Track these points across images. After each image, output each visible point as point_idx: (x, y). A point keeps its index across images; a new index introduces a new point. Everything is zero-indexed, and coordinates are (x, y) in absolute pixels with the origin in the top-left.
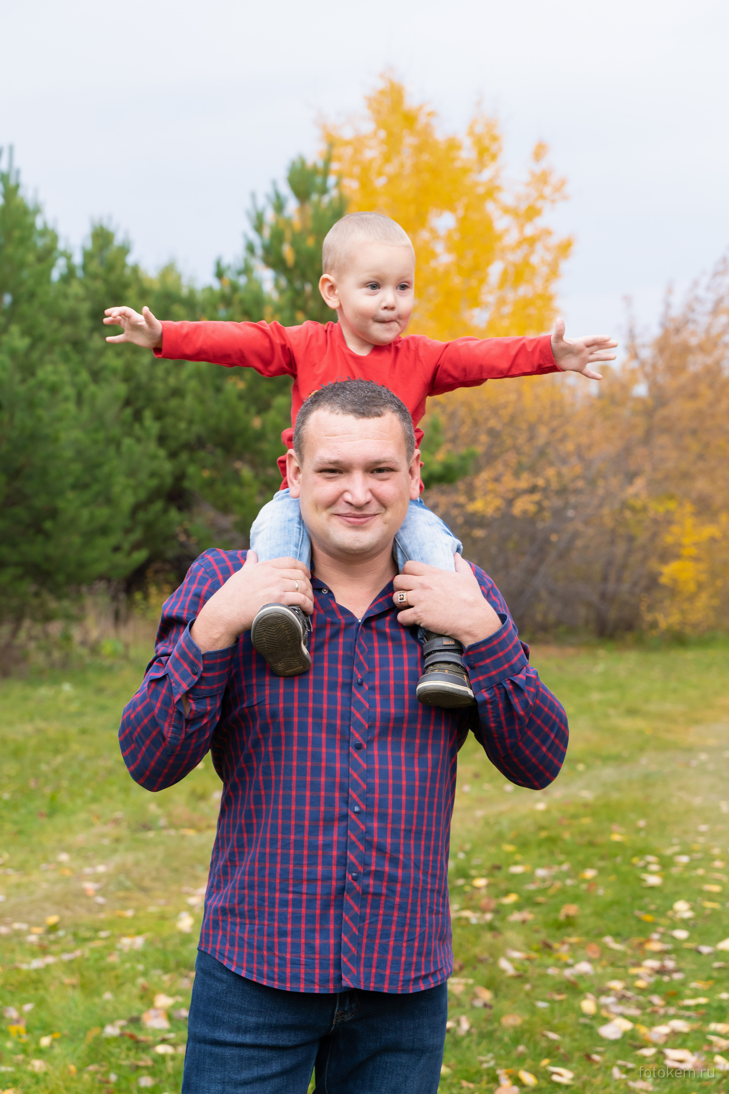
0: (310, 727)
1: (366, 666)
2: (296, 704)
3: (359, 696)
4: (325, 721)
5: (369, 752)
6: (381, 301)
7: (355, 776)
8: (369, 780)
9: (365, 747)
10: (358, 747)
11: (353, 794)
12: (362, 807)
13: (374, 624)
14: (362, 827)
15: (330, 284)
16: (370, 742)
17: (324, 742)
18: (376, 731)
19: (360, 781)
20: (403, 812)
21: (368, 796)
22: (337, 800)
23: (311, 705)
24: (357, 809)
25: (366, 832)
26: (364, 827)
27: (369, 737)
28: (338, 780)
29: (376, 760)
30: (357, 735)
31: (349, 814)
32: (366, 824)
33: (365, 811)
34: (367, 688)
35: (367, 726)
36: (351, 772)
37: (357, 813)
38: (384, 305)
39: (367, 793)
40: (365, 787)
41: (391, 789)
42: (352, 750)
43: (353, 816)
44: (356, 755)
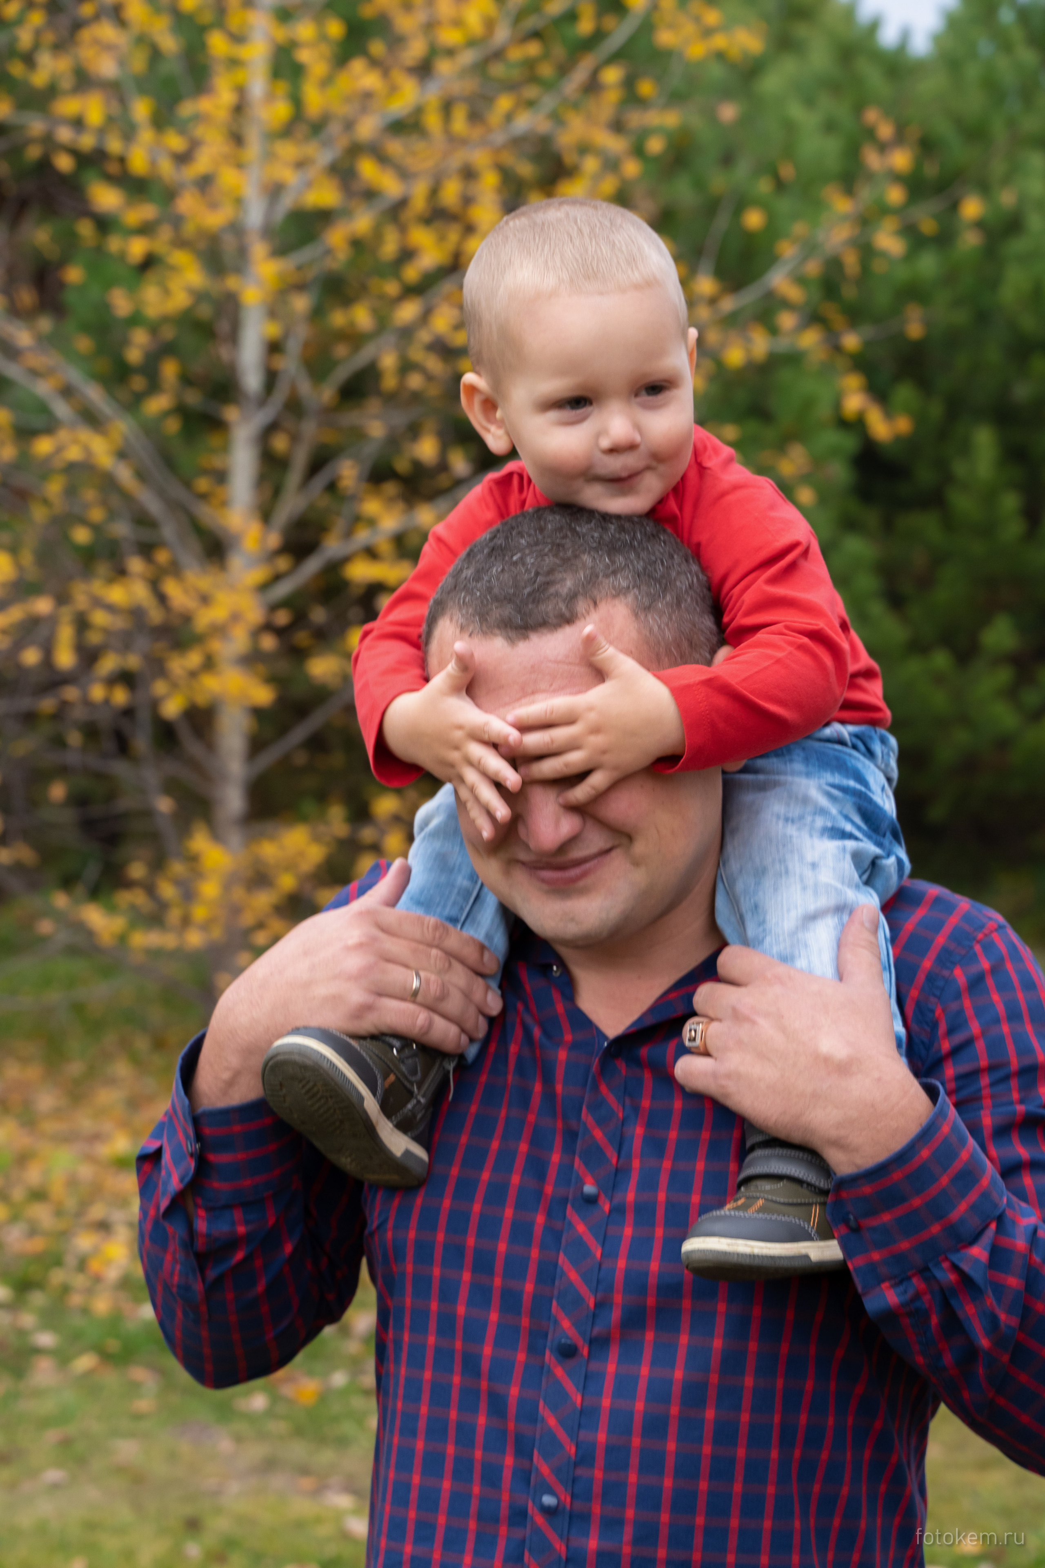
0: (464, 1293)
1: (611, 1155)
2: (441, 1237)
3: (581, 1228)
4: (498, 1282)
5: (594, 1366)
6: (598, 435)
7: (552, 1422)
8: (583, 1435)
9: (585, 1352)
10: (568, 1352)
11: (542, 1465)
12: (563, 1498)
13: (645, 1052)
14: (559, 1546)
15: (482, 397)
16: (600, 1343)
17: (491, 1332)
18: (615, 1315)
19: (562, 1435)
20: (665, 1517)
21: (579, 1472)
22: (507, 1475)
23: (471, 1241)
24: (548, 1500)
25: (568, 1560)
26: (564, 1548)
27: (597, 1330)
28: (511, 1425)
29: (609, 1385)
30: (566, 1324)
31: (530, 1512)
32: (568, 1539)
33: (568, 1507)
34: (607, 1208)
35: (592, 1304)
36: (544, 1411)
37: (549, 1512)
38: (605, 443)
39: (576, 1465)
40: (573, 1450)
41: (635, 1460)
42: (549, 1357)
43: (540, 1520)
44: (559, 1371)
